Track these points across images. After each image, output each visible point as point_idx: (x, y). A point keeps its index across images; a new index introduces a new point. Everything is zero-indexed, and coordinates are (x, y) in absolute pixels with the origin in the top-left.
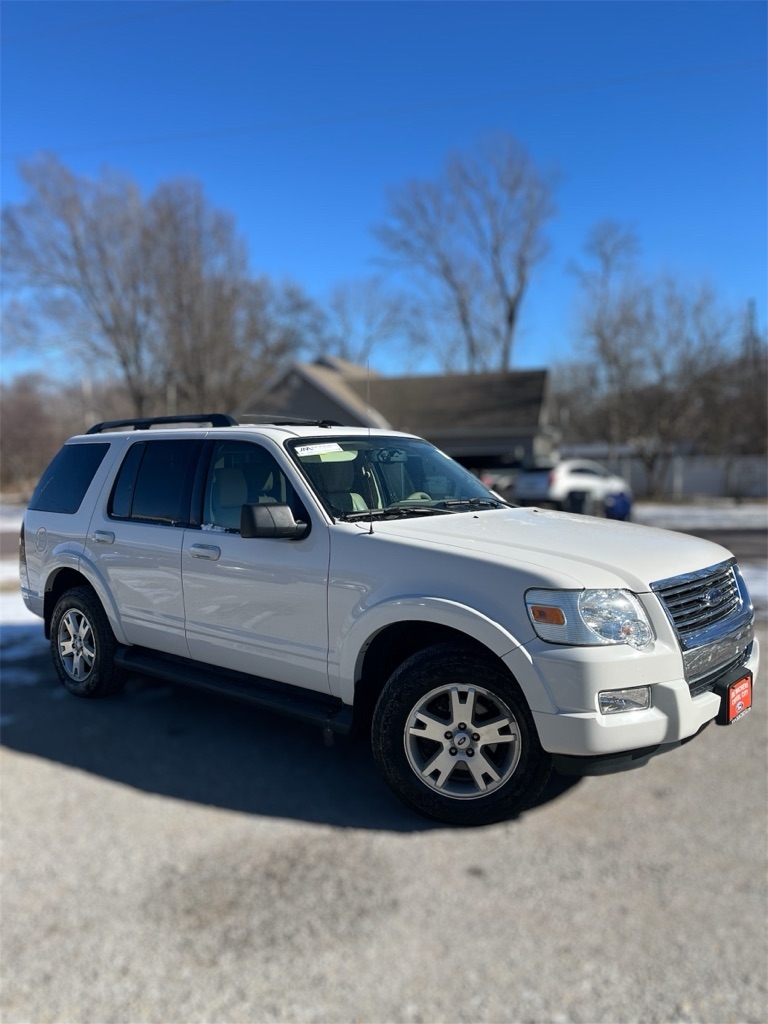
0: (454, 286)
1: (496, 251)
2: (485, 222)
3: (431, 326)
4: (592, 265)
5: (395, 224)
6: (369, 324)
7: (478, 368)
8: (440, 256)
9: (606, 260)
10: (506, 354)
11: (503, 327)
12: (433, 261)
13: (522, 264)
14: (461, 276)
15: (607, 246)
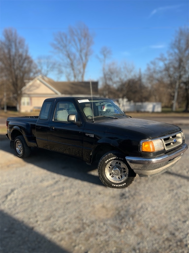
0: (71, 59)
1: (81, 51)
2: (78, 45)
3: (63, 69)
4: (101, 57)
5: (55, 43)
6: (48, 67)
7: (76, 80)
8: (67, 52)
9: (105, 56)
10: (82, 77)
11: (82, 70)
12: (65, 53)
13: (86, 55)
14: (72, 57)
15: (105, 52)
